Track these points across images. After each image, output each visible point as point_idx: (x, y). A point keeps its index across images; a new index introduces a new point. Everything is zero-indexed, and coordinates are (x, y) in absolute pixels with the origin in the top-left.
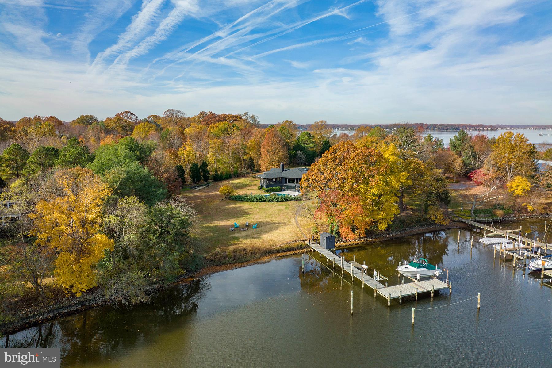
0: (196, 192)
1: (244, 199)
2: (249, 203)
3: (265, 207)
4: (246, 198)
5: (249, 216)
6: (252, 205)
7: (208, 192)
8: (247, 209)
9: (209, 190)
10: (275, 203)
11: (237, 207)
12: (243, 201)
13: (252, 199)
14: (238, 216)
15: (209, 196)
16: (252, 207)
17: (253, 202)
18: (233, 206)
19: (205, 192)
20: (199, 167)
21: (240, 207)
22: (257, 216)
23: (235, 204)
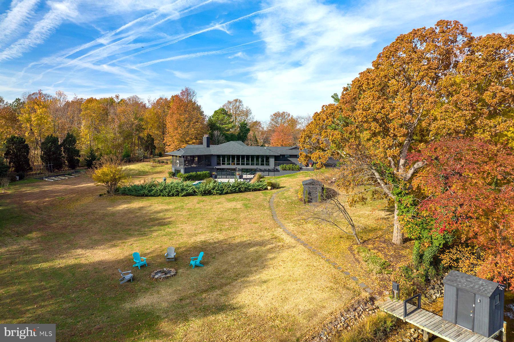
0: (49, 185)
1: (149, 191)
2: (160, 199)
3: (198, 206)
4: (153, 188)
5: (168, 229)
6: (168, 204)
7: (75, 184)
8: (159, 212)
9: (75, 181)
10: (217, 197)
11: (135, 209)
12: (147, 196)
13: (167, 190)
14: (138, 230)
15: (72, 191)
16: (171, 207)
17: (169, 196)
18: (124, 207)
19: (67, 184)
20: (59, 143)
21: (141, 209)
22: (188, 228)
23: (129, 203)
